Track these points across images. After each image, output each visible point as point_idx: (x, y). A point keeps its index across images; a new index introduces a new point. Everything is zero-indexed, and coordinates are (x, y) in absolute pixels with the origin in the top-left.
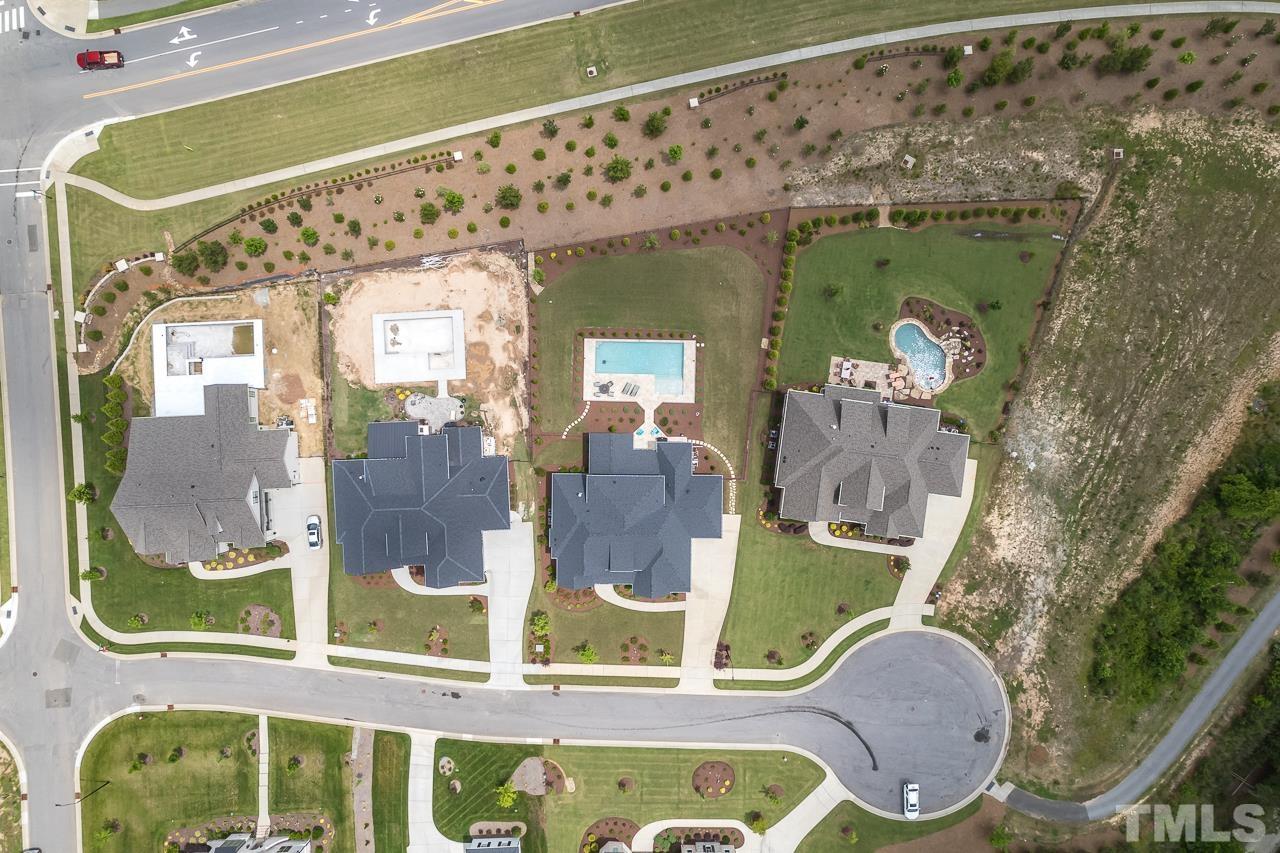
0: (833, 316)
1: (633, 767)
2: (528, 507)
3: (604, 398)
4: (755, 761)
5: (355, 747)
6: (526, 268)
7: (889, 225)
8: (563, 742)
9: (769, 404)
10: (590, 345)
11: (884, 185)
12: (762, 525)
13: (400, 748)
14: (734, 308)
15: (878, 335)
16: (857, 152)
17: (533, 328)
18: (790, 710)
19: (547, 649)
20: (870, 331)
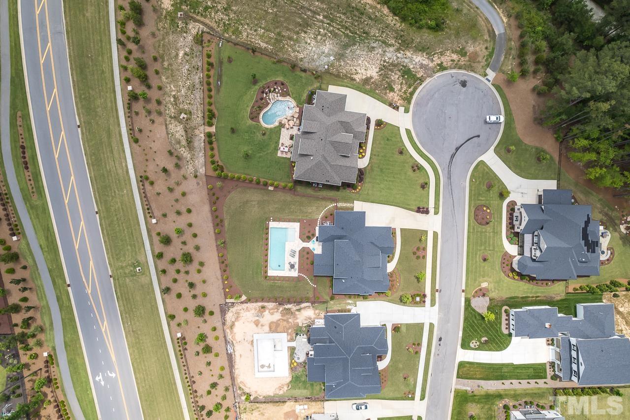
0: (258, 155)
1: (476, 254)
2: (349, 304)
3: (297, 266)
4: (474, 195)
5: (464, 388)
6: (233, 303)
7: (214, 127)
8: (464, 288)
9: (300, 187)
10: (271, 273)
11: (194, 129)
12: (359, 191)
13: (465, 367)
14: (253, 203)
15: (268, 133)
16: (179, 142)
17: (263, 300)
18: (449, 178)
19: (418, 295)
20: (265, 137)
